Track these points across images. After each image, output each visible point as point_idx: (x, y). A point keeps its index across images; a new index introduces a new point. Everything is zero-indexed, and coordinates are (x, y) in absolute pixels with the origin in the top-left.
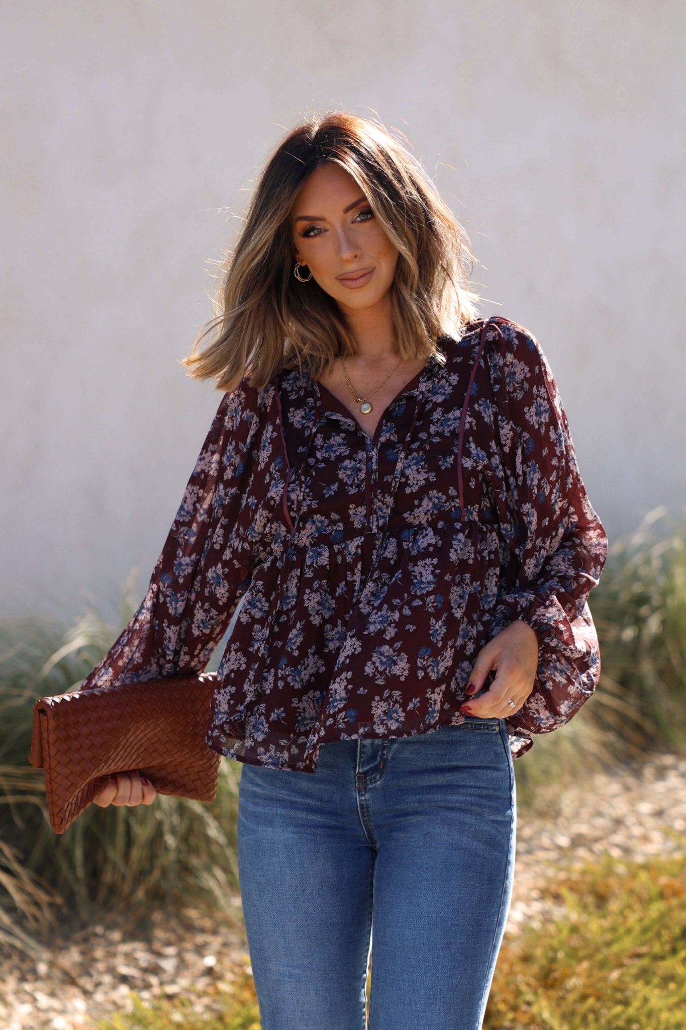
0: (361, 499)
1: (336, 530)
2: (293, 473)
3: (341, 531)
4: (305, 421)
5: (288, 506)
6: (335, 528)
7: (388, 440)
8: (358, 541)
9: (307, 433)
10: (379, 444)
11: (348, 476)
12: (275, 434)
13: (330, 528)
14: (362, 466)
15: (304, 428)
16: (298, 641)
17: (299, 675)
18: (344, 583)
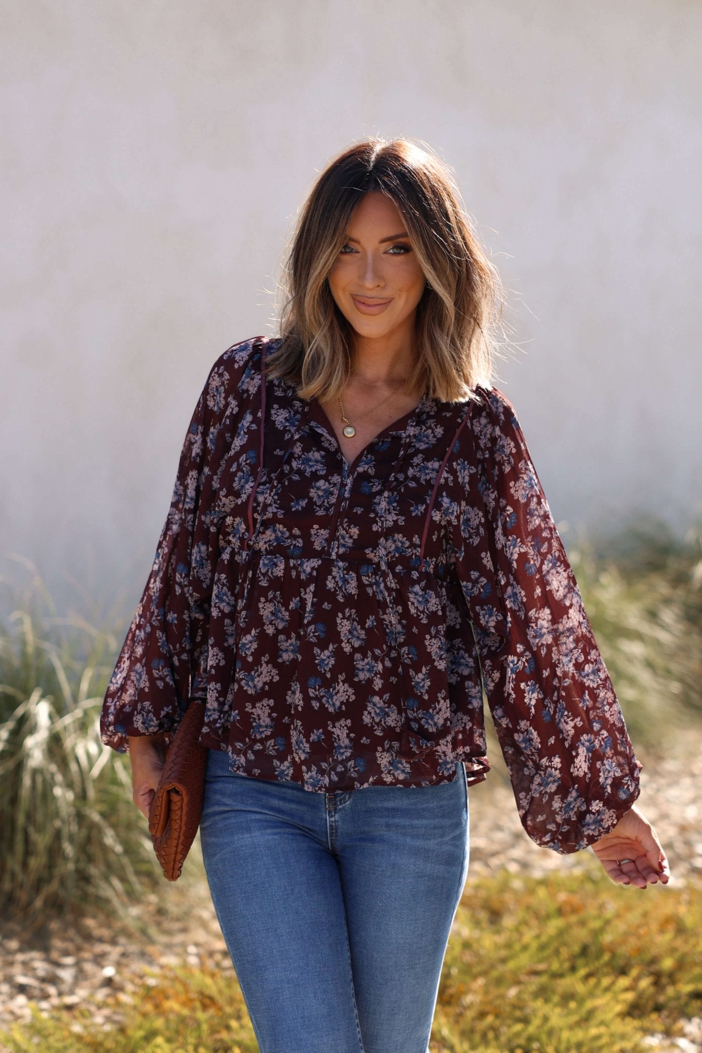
0: (324, 523)
1: (295, 545)
2: (265, 474)
3: (300, 547)
4: (287, 424)
5: (253, 507)
6: (294, 543)
7: (365, 472)
8: (315, 563)
9: (287, 437)
10: (356, 473)
11: (319, 497)
12: (254, 427)
13: (289, 541)
14: (335, 490)
15: (285, 431)
16: (252, 647)
17: (253, 680)
18: (298, 598)
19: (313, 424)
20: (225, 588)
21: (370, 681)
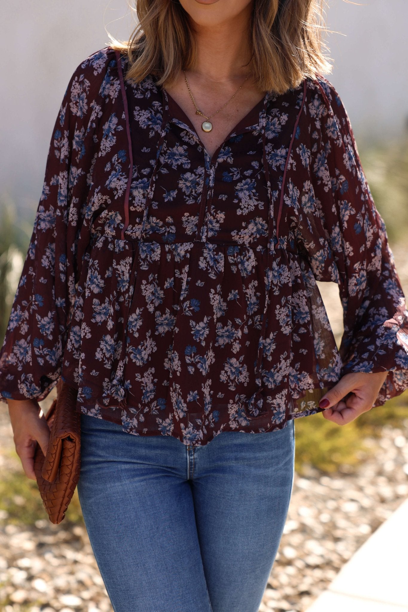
0: (194, 210)
1: (169, 232)
2: (135, 170)
3: (173, 233)
4: (150, 123)
5: (129, 201)
6: (168, 230)
7: (225, 162)
8: (188, 246)
9: (152, 134)
10: (217, 163)
11: (187, 187)
12: (120, 128)
13: (164, 228)
14: (201, 181)
15: (149, 129)
16: (138, 324)
17: (140, 353)
18: (172, 279)
19: (175, 121)
20: (96, 272)
21: (229, 346)
